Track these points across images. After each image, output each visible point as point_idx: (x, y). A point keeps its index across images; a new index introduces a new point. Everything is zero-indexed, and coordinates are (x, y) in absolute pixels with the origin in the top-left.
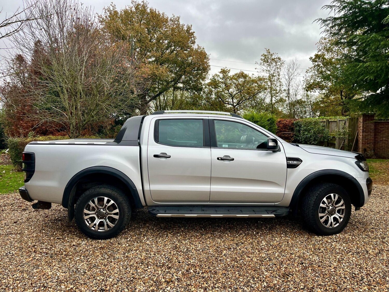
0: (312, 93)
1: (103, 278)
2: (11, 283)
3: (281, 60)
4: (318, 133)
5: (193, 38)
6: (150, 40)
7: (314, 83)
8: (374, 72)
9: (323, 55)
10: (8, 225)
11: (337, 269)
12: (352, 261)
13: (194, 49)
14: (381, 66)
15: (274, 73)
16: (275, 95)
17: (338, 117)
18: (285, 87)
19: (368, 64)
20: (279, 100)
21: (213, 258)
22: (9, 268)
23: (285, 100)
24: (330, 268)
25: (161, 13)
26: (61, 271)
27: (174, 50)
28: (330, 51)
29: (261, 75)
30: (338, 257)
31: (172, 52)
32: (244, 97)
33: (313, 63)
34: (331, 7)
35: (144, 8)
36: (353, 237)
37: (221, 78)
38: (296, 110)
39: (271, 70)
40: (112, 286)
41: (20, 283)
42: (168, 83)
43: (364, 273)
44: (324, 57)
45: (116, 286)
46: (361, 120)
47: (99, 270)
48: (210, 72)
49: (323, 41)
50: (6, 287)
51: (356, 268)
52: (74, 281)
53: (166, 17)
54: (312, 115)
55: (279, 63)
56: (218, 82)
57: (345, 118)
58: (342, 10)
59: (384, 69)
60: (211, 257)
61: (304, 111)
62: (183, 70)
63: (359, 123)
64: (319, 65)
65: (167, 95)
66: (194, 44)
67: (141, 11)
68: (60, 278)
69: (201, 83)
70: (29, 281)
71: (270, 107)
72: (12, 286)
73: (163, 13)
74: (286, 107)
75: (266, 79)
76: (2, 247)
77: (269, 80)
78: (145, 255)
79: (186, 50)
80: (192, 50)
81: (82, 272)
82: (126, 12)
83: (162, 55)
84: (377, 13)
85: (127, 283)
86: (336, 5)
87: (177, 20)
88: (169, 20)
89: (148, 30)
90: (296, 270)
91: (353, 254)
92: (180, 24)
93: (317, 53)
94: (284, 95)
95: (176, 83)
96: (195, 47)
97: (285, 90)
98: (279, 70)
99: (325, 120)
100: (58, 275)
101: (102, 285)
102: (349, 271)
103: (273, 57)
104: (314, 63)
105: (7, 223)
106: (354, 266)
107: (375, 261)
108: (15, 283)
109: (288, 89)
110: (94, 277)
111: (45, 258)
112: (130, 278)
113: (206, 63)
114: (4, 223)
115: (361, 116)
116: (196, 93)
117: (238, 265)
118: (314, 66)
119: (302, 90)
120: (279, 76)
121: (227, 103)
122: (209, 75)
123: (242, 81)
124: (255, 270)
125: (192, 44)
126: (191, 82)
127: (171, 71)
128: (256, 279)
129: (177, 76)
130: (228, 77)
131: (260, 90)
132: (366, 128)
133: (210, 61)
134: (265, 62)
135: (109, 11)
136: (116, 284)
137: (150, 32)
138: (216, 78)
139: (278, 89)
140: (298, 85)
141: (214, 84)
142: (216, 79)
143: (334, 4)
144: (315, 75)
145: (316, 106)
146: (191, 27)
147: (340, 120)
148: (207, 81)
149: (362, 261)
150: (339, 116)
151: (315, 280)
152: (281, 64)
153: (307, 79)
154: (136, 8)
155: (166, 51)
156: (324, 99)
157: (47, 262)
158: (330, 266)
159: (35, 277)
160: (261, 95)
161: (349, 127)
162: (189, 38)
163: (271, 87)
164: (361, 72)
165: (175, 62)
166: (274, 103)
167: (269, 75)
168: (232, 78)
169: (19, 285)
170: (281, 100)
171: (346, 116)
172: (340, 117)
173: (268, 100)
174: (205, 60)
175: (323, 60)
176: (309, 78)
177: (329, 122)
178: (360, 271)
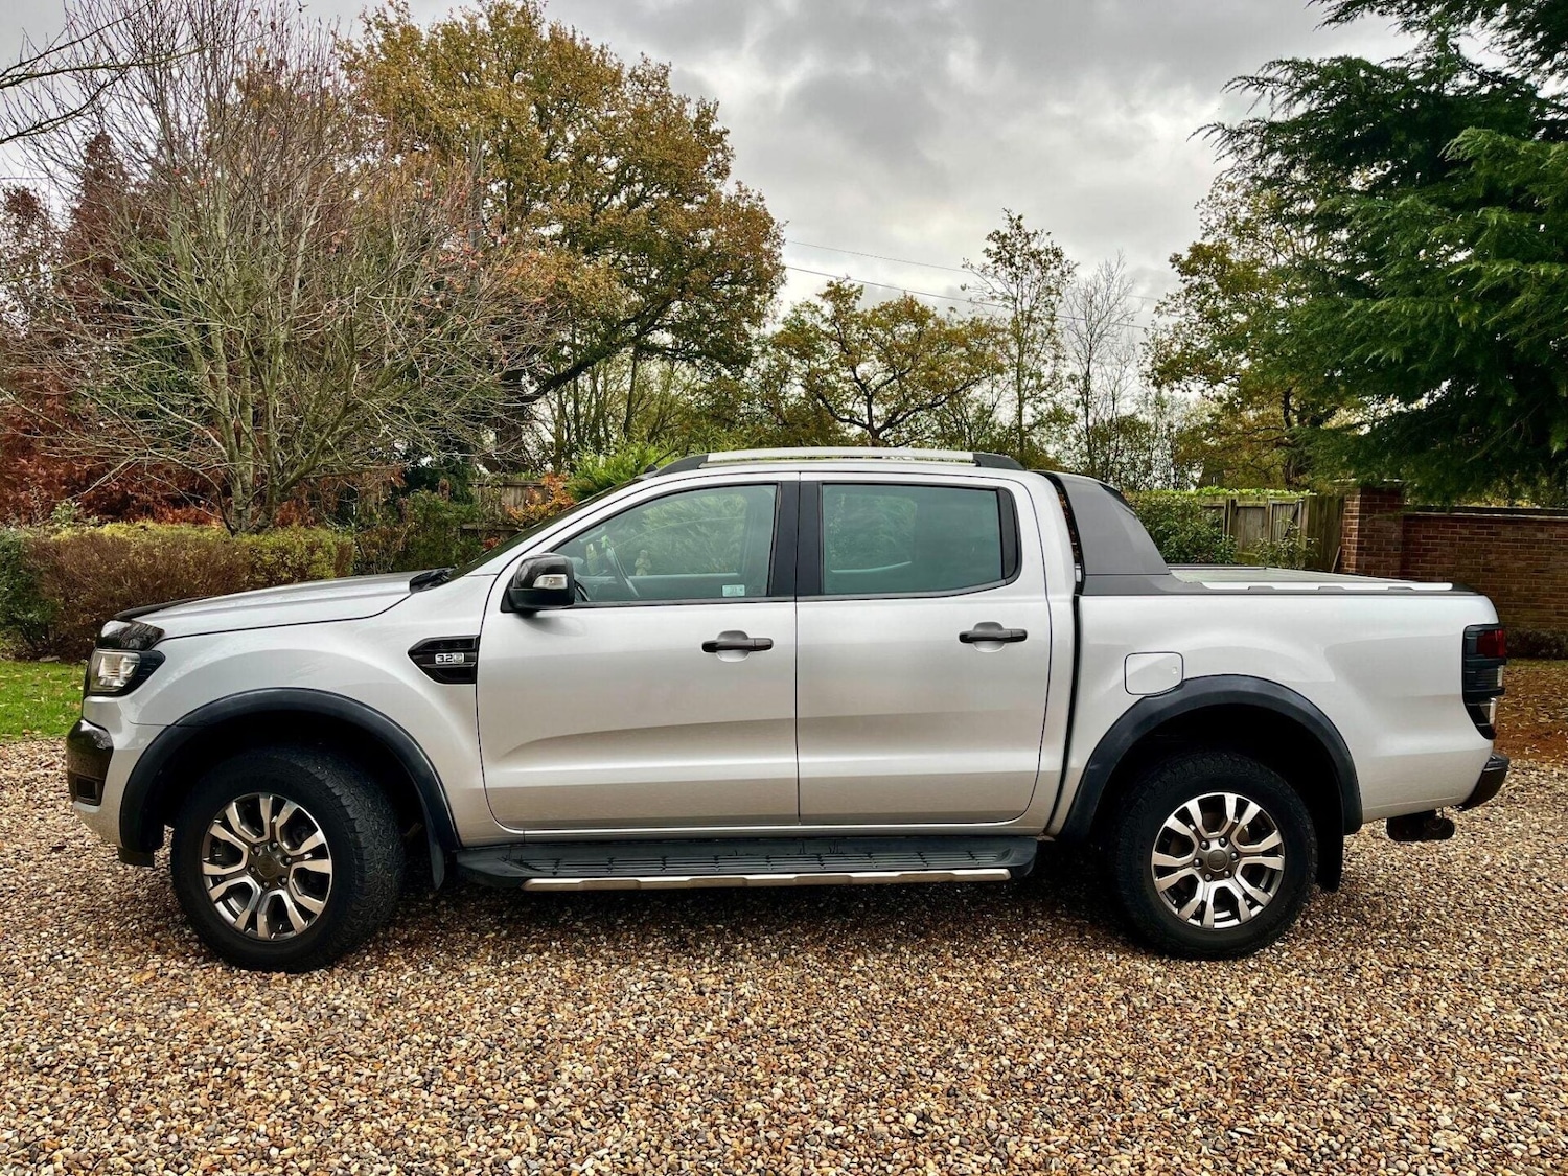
0: (1177, 393)
1: (434, 1038)
2: (95, 1053)
3: (1064, 260)
4: (1195, 551)
5: (720, 156)
6: (548, 151)
7: (1184, 354)
8: (1403, 332)
9: (1220, 248)
10: (30, 859)
11: (1248, 1020)
12: (1301, 995)
13: (724, 200)
14: (1429, 314)
15: (1032, 309)
16: (1032, 395)
17: (1272, 491)
18: (1073, 368)
19: (1382, 304)
20: (1049, 415)
21: (821, 980)
22: (73, 1004)
23: (1074, 418)
24: (1223, 1016)
25: (595, 45)
26: (273, 1015)
27: (643, 197)
28: (1250, 236)
29: (982, 312)
30: (1255, 982)
31: (634, 203)
32: (913, 396)
33: (1184, 278)
34: (1261, 83)
35: (525, 22)
36: (1308, 921)
37: (826, 320)
38: (1112, 455)
39: (1023, 297)
40: (473, 1063)
41: (127, 1053)
42: (613, 326)
43: (1341, 1035)
44: (1224, 255)
45: (484, 1063)
46: (1354, 506)
47: (414, 1012)
48: (783, 293)
49: (1224, 196)
50: (82, 1065)
51: (1314, 1018)
52: (330, 1046)
53: (615, 61)
54: (1173, 481)
55: (1057, 273)
56: (812, 334)
57: (1294, 496)
58: (1300, 95)
59: (1441, 324)
60: (813, 977)
61: (1143, 462)
62: (675, 281)
63: (1347, 518)
64: (1208, 286)
65: (605, 376)
66: (724, 178)
67: (517, 32)
68: (273, 1037)
69: (746, 336)
70: (159, 1046)
71: (1014, 441)
72: (101, 1064)
73: (603, 47)
74: (1076, 445)
75: (1004, 331)
76: (28, 935)
77: (1013, 333)
78: (575, 966)
79: (690, 201)
80: (715, 201)
81: (354, 1019)
82: (450, 32)
83: (592, 214)
84: (1426, 115)
85: (522, 1054)
86: (1281, 76)
87: (658, 79)
88: (625, 76)
89: (541, 111)
90: (1108, 1021)
91: (1305, 974)
92: (670, 95)
93: (1198, 242)
94: (1068, 397)
95: (644, 331)
96: (727, 189)
97: (1073, 378)
98: (1052, 298)
99: (1221, 501)
100: (267, 1027)
101: (436, 1059)
102: (1288, 1027)
103: (1034, 245)
104: (1188, 277)
105: (23, 852)
106: (1307, 1013)
107: (1379, 1000)
108: (109, 1055)
109: (1084, 372)
110: (401, 1036)
111: (205, 974)
112: (532, 1039)
113: (769, 254)
114: (10, 850)
115: (1353, 493)
116: (725, 372)
117: (911, 1005)
118: (1188, 291)
119: (1138, 379)
120: (1052, 321)
121: (847, 417)
122: (780, 303)
123: (906, 335)
124: (968, 1021)
125: (716, 176)
126: (705, 328)
127: (628, 281)
128: (972, 1048)
129: (653, 300)
130: (856, 316)
131: (978, 372)
132: (1371, 537)
133: (784, 250)
134: (1000, 264)
135: (383, 26)
136: (485, 1058)
137: (550, 118)
138: (806, 316)
139: (1047, 371)
140: (1122, 358)
141: (799, 340)
142: (807, 320)
143: (1270, 75)
144: (1191, 325)
145: (1187, 447)
146: (715, 110)
147: (1278, 502)
148: (772, 328)
149: (1335, 997)
150: (1276, 488)
151: (1174, 1053)
152: (1062, 273)
153: (1159, 337)
154: (492, 22)
155: (610, 200)
156: (1219, 417)
157: (213, 985)
158: (1226, 1012)
159: (179, 1036)
160: (980, 392)
161: (1311, 531)
162: (706, 153)
163: (1018, 365)
164: (1358, 331)
165: (644, 247)
166: (1031, 427)
167: (1012, 313)
168: (870, 319)
169: (127, 1062)
170: (1058, 416)
171: (1299, 487)
172: (1279, 492)
173: (1008, 412)
174: (766, 246)
175: (1223, 271)
176: (1166, 336)
177: (1234, 508)
178: (1326, 1027)
